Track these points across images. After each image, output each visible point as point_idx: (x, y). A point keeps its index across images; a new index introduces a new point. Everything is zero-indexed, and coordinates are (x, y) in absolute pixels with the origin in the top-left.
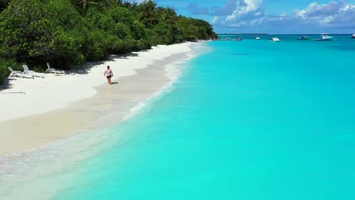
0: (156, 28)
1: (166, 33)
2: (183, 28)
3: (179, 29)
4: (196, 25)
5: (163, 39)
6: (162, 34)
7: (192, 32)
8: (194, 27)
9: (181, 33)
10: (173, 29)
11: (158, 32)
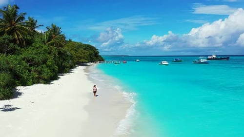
0: (26, 53)
1: (44, 62)
2: (73, 52)
3: (68, 53)
4: (85, 49)
5: (40, 73)
6: (38, 64)
7: (83, 55)
8: (84, 51)
9: (72, 58)
10: (60, 53)
11: (28, 61)
